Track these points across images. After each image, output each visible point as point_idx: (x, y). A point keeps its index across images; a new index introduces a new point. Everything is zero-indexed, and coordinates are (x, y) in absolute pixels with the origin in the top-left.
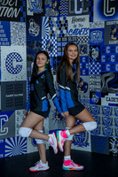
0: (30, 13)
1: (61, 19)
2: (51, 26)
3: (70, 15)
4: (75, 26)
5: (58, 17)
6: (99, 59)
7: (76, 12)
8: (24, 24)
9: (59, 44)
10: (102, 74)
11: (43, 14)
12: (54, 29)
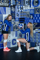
0: (12, 5)
1: (21, 6)
2: (18, 8)
3: (24, 5)
4: (25, 9)
5: (20, 6)
6: (33, 18)
7: (26, 5)
8: (10, 8)
9: (21, 14)
10: (33, 23)
11: (16, 5)
12: (19, 9)
